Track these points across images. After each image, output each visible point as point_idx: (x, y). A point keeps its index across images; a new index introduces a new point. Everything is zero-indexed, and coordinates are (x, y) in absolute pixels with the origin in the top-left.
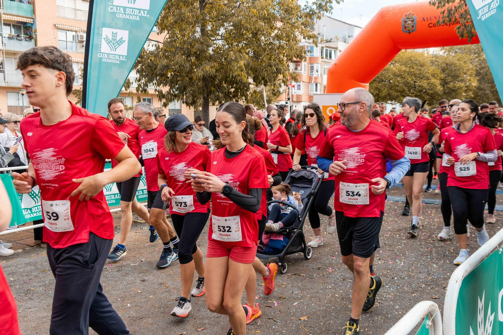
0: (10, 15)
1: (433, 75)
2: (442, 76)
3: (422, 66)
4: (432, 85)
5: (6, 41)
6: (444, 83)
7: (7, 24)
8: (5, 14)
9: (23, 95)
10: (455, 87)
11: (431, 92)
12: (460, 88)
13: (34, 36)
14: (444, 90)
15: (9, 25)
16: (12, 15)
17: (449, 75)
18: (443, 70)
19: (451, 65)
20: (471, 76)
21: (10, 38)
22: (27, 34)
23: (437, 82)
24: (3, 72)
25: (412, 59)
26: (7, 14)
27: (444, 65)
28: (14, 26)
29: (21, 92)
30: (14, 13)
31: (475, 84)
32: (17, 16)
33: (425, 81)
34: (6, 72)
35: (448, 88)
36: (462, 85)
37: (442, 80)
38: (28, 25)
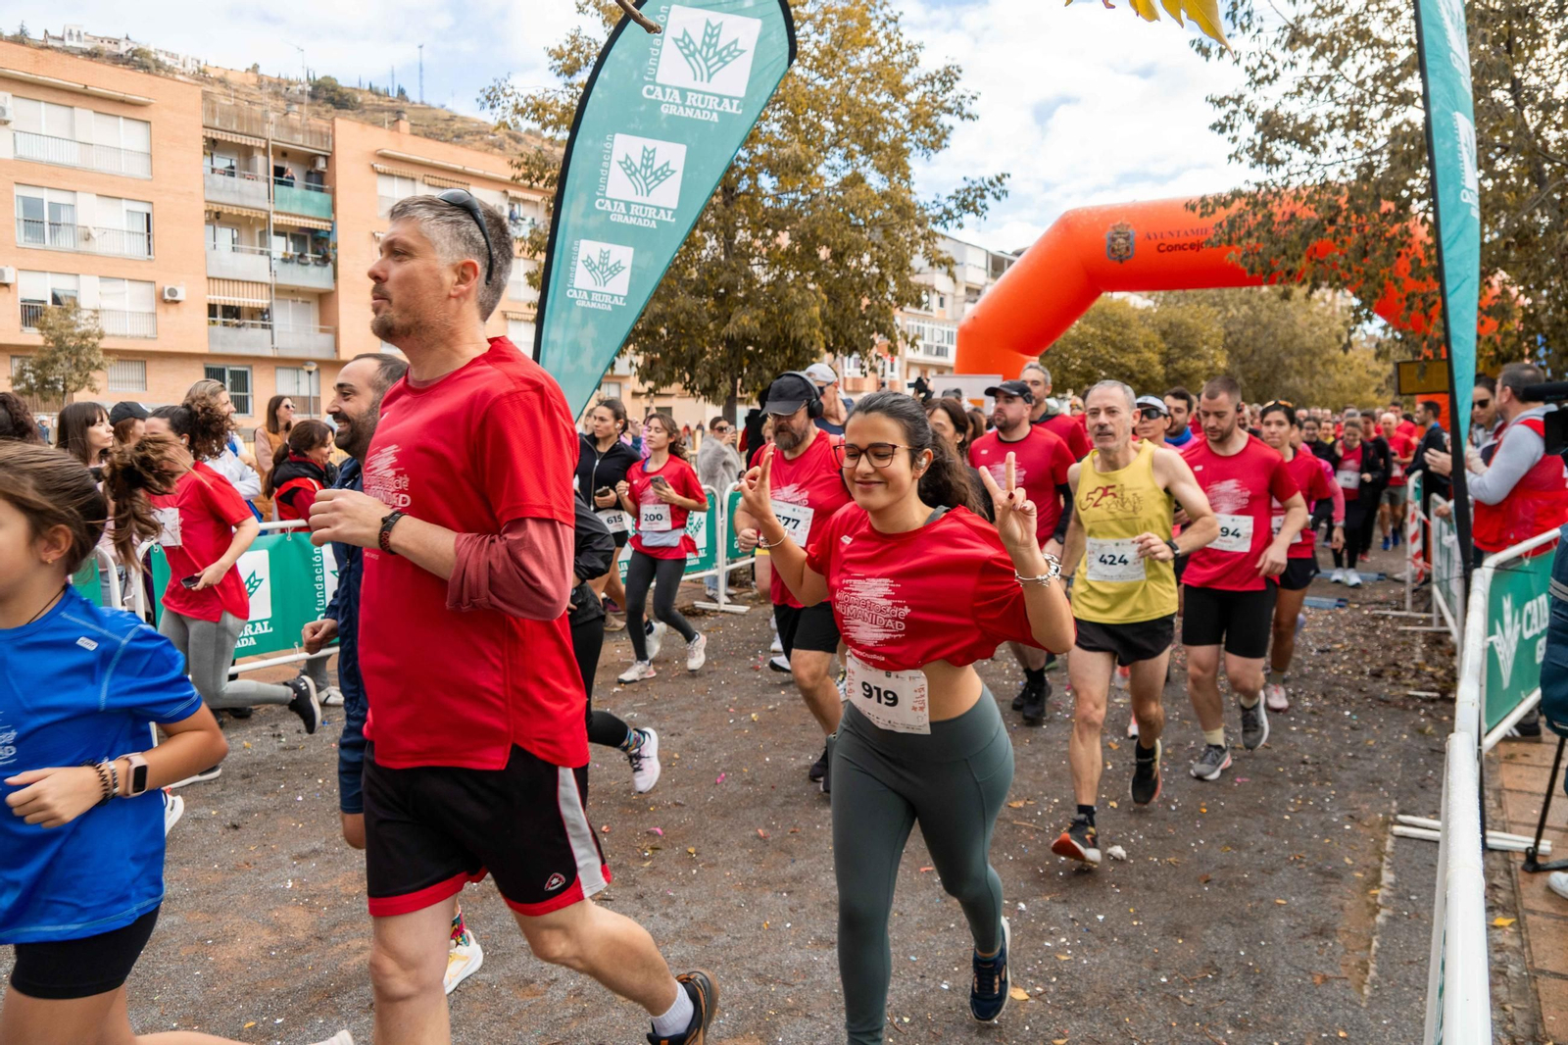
0: (287, 214)
1: (1146, 345)
2: (1164, 346)
3: (1125, 325)
4: (1146, 365)
5: (276, 265)
6: (1167, 360)
7: (280, 232)
8: (277, 213)
9: (310, 373)
10: (1187, 368)
11: (1143, 377)
12: (1197, 371)
13: (332, 257)
14: (1167, 374)
15: (283, 234)
16: (291, 215)
17: (1175, 345)
18: (1164, 335)
19: (1179, 326)
20: (1215, 348)
21: (285, 260)
22: (318, 253)
23: (1155, 358)
24: (271, 327)
25: (1107, 311)
26: (282, 214)
27: (1165, 327)
28: (294, 237)
29: (306, 368)
30: (295, 210)
31: (1222, 364)
32: (300, 217)
33: (1132, 356)
34: (276, 329)
35: (1176, 370)
36: (1201, 364)
37: (1162, 353)
38: (322, 234)
